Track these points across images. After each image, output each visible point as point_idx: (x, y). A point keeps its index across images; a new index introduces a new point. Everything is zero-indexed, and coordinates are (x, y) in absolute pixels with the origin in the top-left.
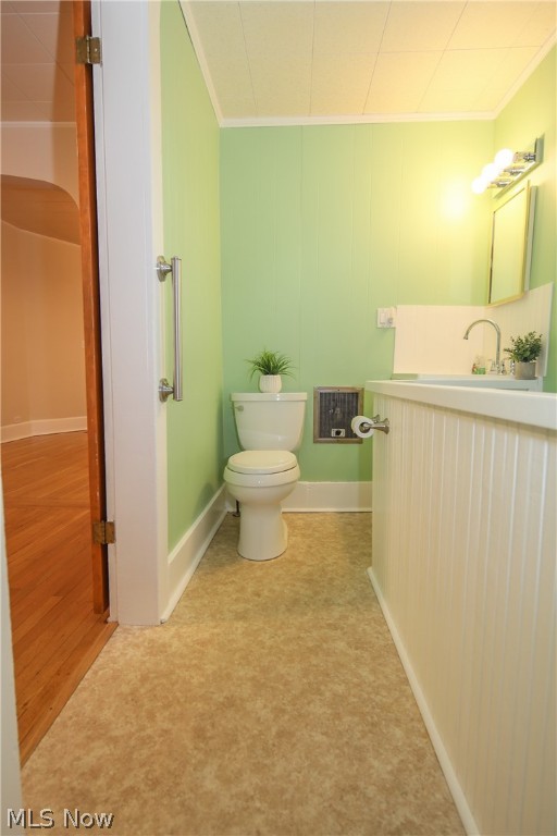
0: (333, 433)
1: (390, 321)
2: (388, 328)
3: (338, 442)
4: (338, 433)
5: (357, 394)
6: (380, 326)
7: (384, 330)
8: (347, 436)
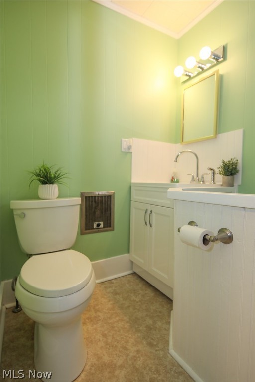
0: (95, 226)
1: (130, 148)
2: (128, 152)
3: (99, 232)
4: (98, 225)
5: (110, 196)
6: (123, 150)
7: (126, 153)
8: (104, 227)
